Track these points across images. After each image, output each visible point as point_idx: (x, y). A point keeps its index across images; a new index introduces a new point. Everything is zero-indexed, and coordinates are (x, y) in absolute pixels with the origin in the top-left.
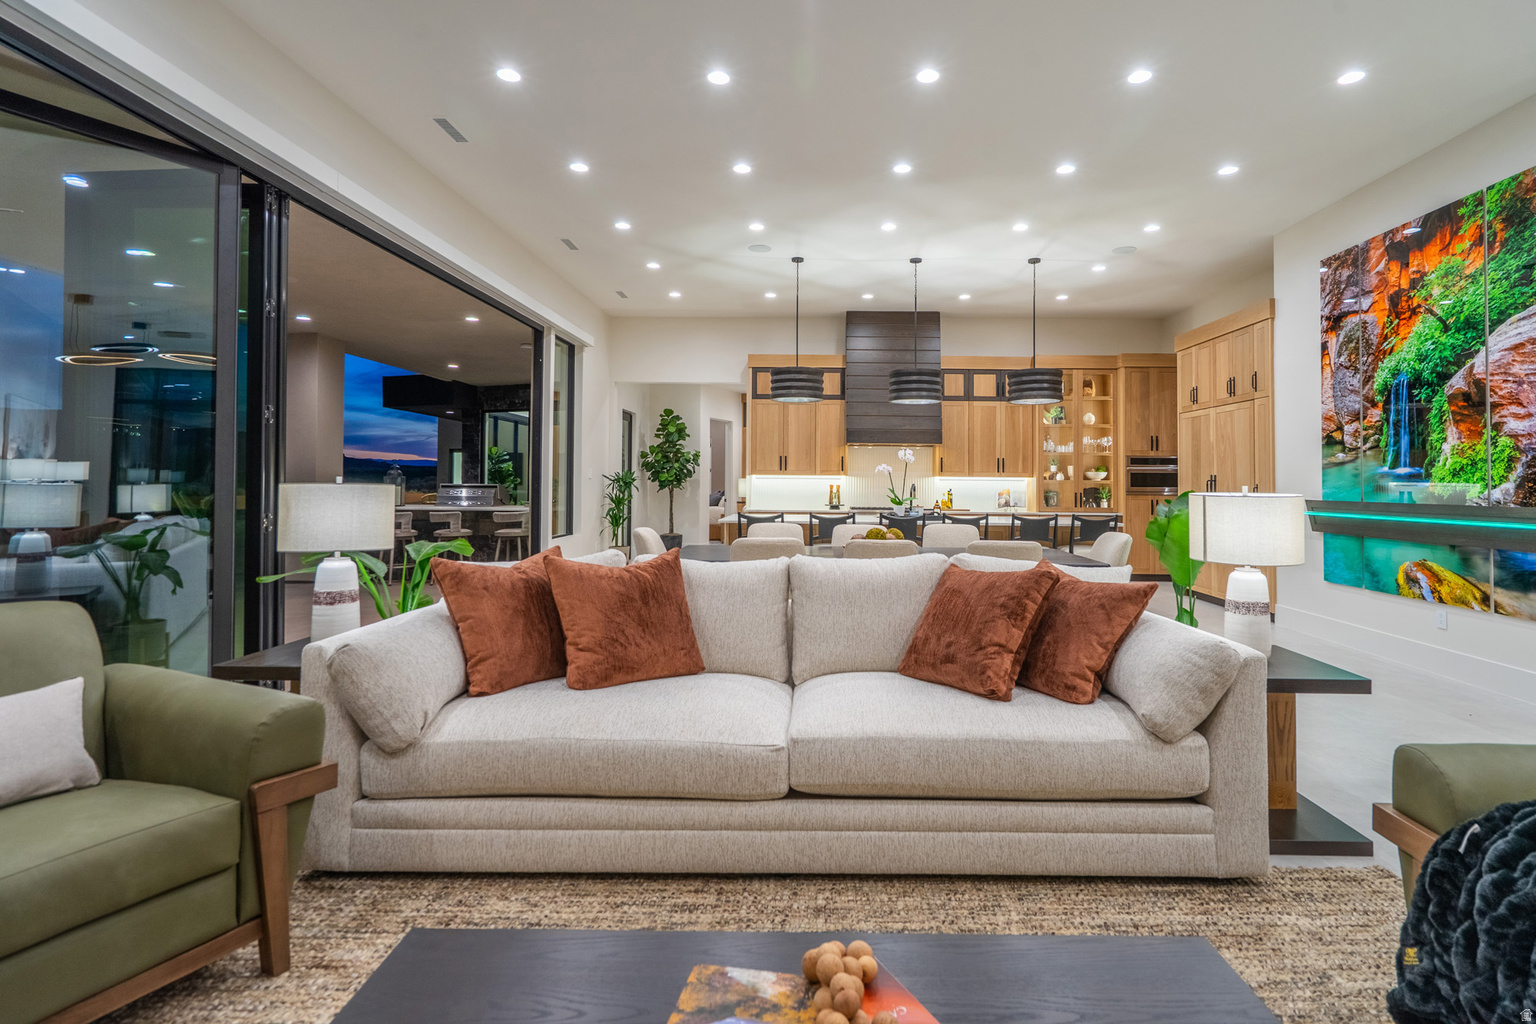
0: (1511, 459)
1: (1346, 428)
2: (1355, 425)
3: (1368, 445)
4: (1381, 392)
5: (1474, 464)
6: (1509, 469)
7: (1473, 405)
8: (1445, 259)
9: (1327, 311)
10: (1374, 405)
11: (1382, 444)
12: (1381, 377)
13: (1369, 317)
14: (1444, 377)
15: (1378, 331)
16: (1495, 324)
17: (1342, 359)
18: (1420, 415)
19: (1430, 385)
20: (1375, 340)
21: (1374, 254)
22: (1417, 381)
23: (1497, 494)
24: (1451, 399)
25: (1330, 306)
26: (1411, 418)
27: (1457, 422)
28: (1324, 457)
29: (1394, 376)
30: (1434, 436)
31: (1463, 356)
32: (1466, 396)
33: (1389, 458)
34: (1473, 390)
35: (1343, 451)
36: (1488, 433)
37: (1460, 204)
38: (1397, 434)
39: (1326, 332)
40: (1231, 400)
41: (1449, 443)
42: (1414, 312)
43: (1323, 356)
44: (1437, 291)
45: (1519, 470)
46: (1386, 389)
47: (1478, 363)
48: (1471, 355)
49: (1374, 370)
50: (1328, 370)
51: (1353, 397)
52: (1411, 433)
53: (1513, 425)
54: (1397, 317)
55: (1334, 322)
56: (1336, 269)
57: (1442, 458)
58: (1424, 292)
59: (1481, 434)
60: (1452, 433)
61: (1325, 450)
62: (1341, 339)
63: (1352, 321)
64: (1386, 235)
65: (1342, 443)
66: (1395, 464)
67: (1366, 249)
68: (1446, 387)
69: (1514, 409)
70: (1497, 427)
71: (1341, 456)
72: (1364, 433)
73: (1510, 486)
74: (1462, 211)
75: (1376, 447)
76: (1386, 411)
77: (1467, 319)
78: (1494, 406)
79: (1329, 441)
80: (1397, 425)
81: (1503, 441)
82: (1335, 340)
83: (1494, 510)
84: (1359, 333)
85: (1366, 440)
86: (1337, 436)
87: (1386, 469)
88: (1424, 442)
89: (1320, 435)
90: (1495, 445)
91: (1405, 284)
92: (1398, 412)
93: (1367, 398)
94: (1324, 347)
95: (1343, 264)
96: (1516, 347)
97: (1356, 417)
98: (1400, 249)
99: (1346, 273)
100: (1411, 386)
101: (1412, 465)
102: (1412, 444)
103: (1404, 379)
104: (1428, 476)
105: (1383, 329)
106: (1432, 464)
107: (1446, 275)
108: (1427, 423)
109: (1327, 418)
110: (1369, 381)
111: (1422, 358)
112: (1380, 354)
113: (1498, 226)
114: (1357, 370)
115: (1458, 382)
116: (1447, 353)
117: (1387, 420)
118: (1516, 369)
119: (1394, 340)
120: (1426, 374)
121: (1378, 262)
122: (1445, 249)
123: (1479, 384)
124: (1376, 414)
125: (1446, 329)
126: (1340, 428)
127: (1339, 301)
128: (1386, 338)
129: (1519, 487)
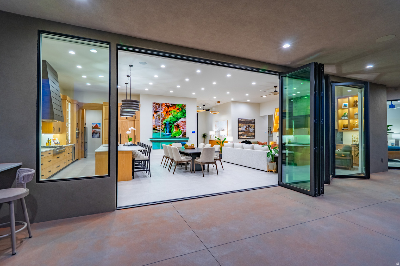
0: (181, 133)
1: (158, 127)
2: (159, 127)
3: (162, 130)
4: (164, 123)
5: (177, 133)
6: (181, 134)
7: (177, 127)
8: (174, 110)
9: (154, 110)
10: (163, 125)
11: (164, 130)
12: (164, 121)
13: (162, 113)
14: (174, 123)
15: (164, 115)
16: (180, 119)
17: (157, 118)
18: (171, 127)
19: (172, 124)
20: (163, 117)
21: (163, 105)
22: (170, 123)
23: (180, 136)
24: (175, 126)
25: (155, 110)
26: (169, 127)
27: (175, 128)
28: (153, 131)
29: (166, 122)
30: (172, 130)
31: (176, 121)
32: (176, 126)
33: (166, 132)
34: (177, 125)
35: (157, 130)
36: (179, 130)
37: (176, 104)
38: (167, 129)
39: (154, 113)
40: (127, 119)
41: (174, 131)
42: (170, 115)
43: (153, 116)
44: (173, 113)
45: (182, 134)
46: (165, 123)
47: (178, 122)
48: (177, 121)
49: (163, 120)
50: (154, 119)
51: (159, 123)
52: (169, 129)
53: (182, 129)
54: (167, 114)
55: (156, 112)
56: (156, 105)
57: (173, 132)
58: (171, 113)
59: (178, 130)
60: (175, 129)
61: (154, 130)
62: (157, 115)
63: (158, 113)
64: (165, 104)
65: (157, 129)
66: (167, 132)
67: (162, 104)
68: (174, 124)
69: (182, 128)
70: (180, 129)
71: (157, 131)
72: (161, 128)
73: (181, 135)
74: (176, 105)
75: (163, 130)
76: (165, 125)
77: (177, 117)
78: (180, 127)
79: (154, 129)
80: (167, 128)
81: (181, 131)
82: (156, 115)
83: (180, 138)
84: (161, 115)
85: (161, 129)
86: (156, 128)
87: (165, 133)
88: (171, 130)
89: (152, 128)
90: (180, 131)
91: (168, 111)
92: (167, 126)
93: (162, 124)
94: (153, 115)
95: (157, 104)
96: (182, 122)
97: (160, 126)
98: (168, 106)
99: (158, 106)
100: (169, 123)
101: (169, 133)
102: (169, 130)
103: (168, 122)
104: (171, 134)
105: (165, 115)
106: (172, 133)
107: (174, 112)
108: (171, 128)
109: (153, 126)
110: (162, 121)
111: (171, 120)
112: (164, 119)
113: (180, 109)
114: (160, 120)
115: (175, 124)
116: (174, 120)
117: (165, 127)
118: (182, 124)
119: (166, 117)
120: (171, 122)
121: (164, 106)
122: (174, 109)
123: (178, 125)
124: (163, 126)
125: (174, 118)
126: (157, 127)
127: (157, 109)
128: (165, 117)
129: (182, 135)
